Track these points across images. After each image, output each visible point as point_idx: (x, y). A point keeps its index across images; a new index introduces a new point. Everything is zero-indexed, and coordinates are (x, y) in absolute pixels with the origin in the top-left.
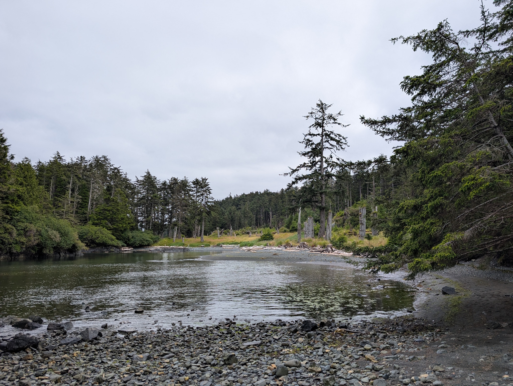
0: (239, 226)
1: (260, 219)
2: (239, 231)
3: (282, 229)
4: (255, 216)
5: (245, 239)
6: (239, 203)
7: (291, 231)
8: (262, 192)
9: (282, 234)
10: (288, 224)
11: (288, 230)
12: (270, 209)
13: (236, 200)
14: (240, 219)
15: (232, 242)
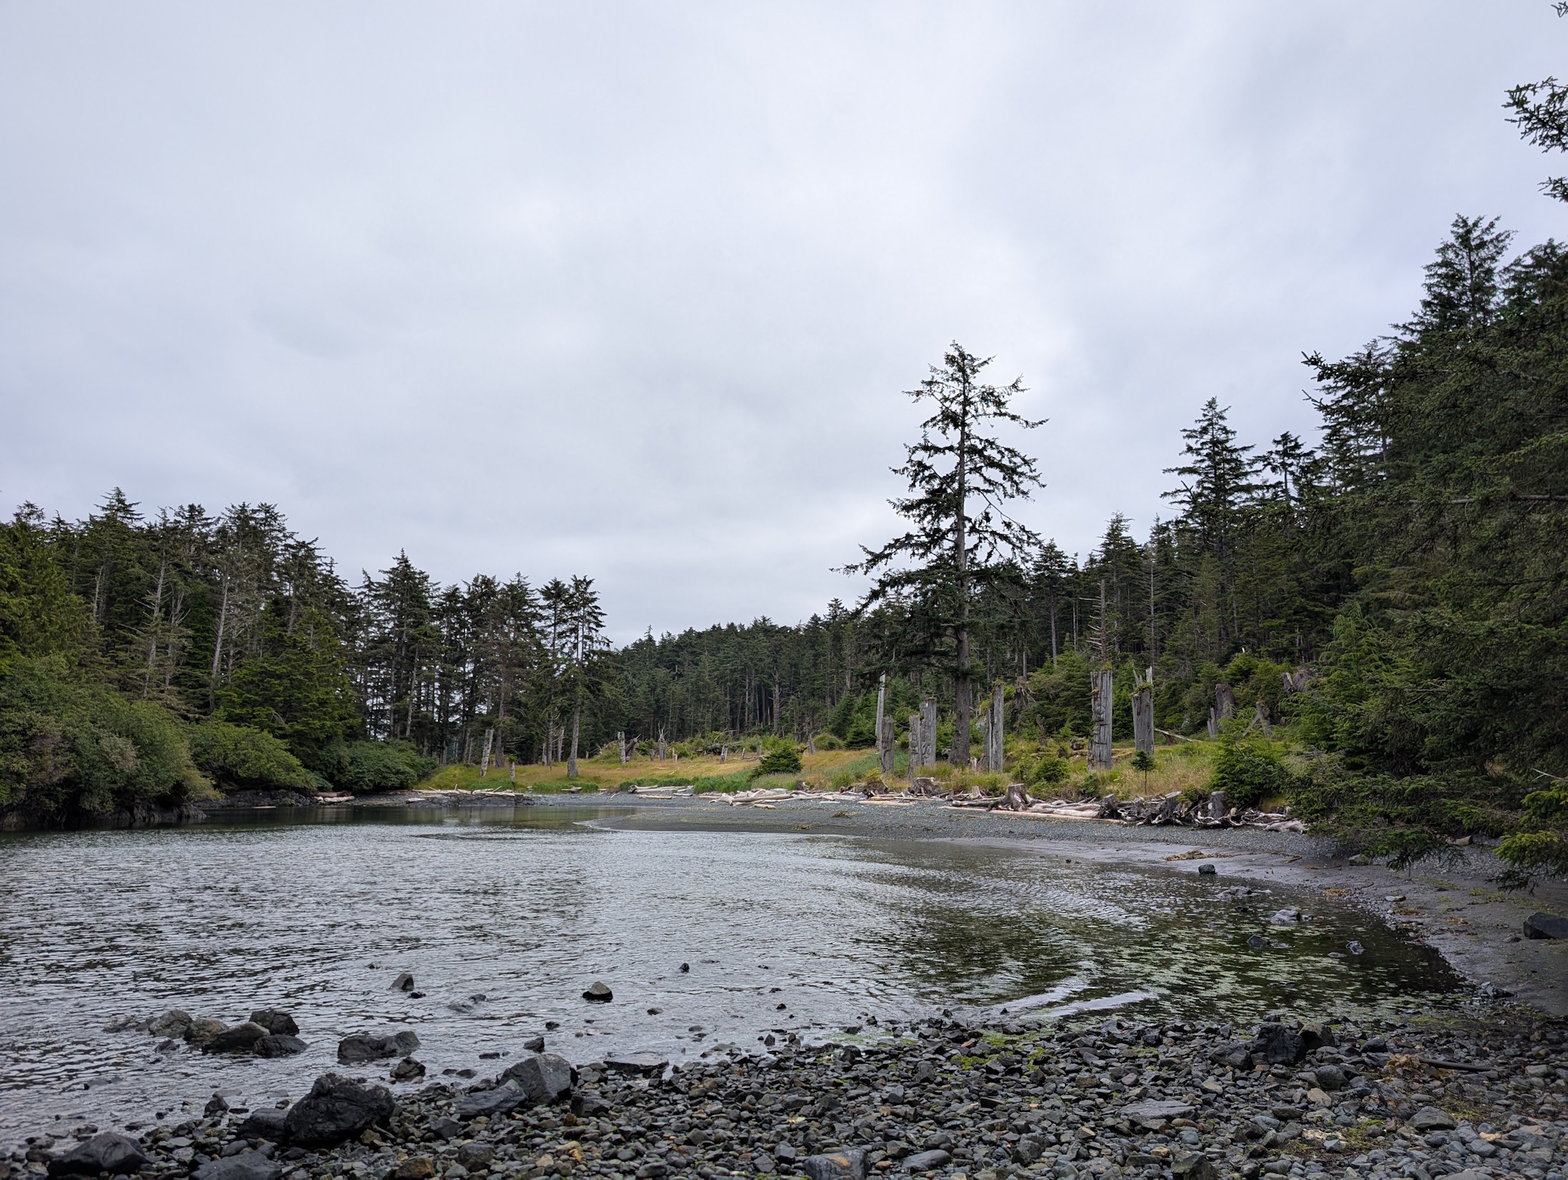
0: (679, 731)
1: (743, 708)
2: (686, 745)
3: (822, 739)
4: (728, 698)
5: (709, 770)
6: (678, 659)
7: (850, 746)
8: (748, 625)
9: (823, 753)
10: (839, 724)
11: (841, 743)
12: (776, 677)
13: (669, 648)
14: (682, 709)
15: (668, 776)
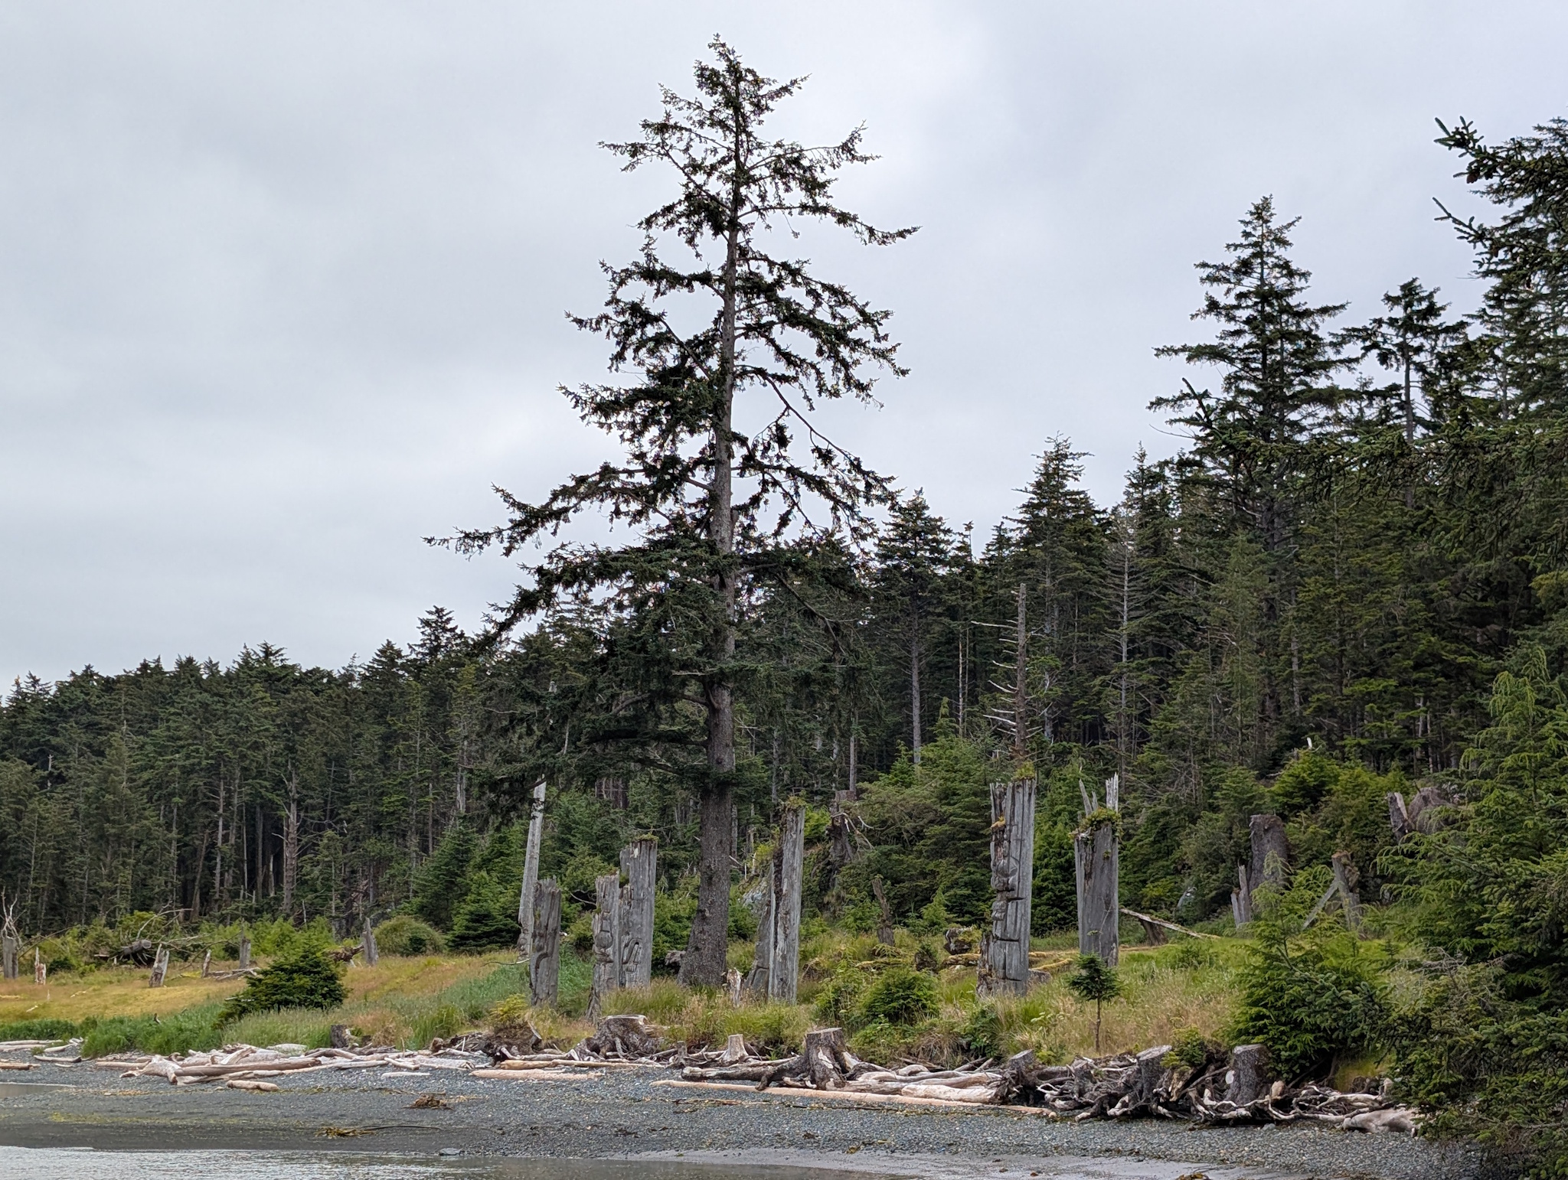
0: (52, 909)
1: (210, 857)
2: (68, 944)
3: (395, 929)
4: (174, 834)
5: (123, 1000)
6: (55, 741)
7: (461, 944)
8: (227, 663)
9: (396, 961)
10: (437, 895)
11: (440, 937)
12: (292, 786)
13: (34, 713)
14: (61, 858)
15: (23, 1016)
